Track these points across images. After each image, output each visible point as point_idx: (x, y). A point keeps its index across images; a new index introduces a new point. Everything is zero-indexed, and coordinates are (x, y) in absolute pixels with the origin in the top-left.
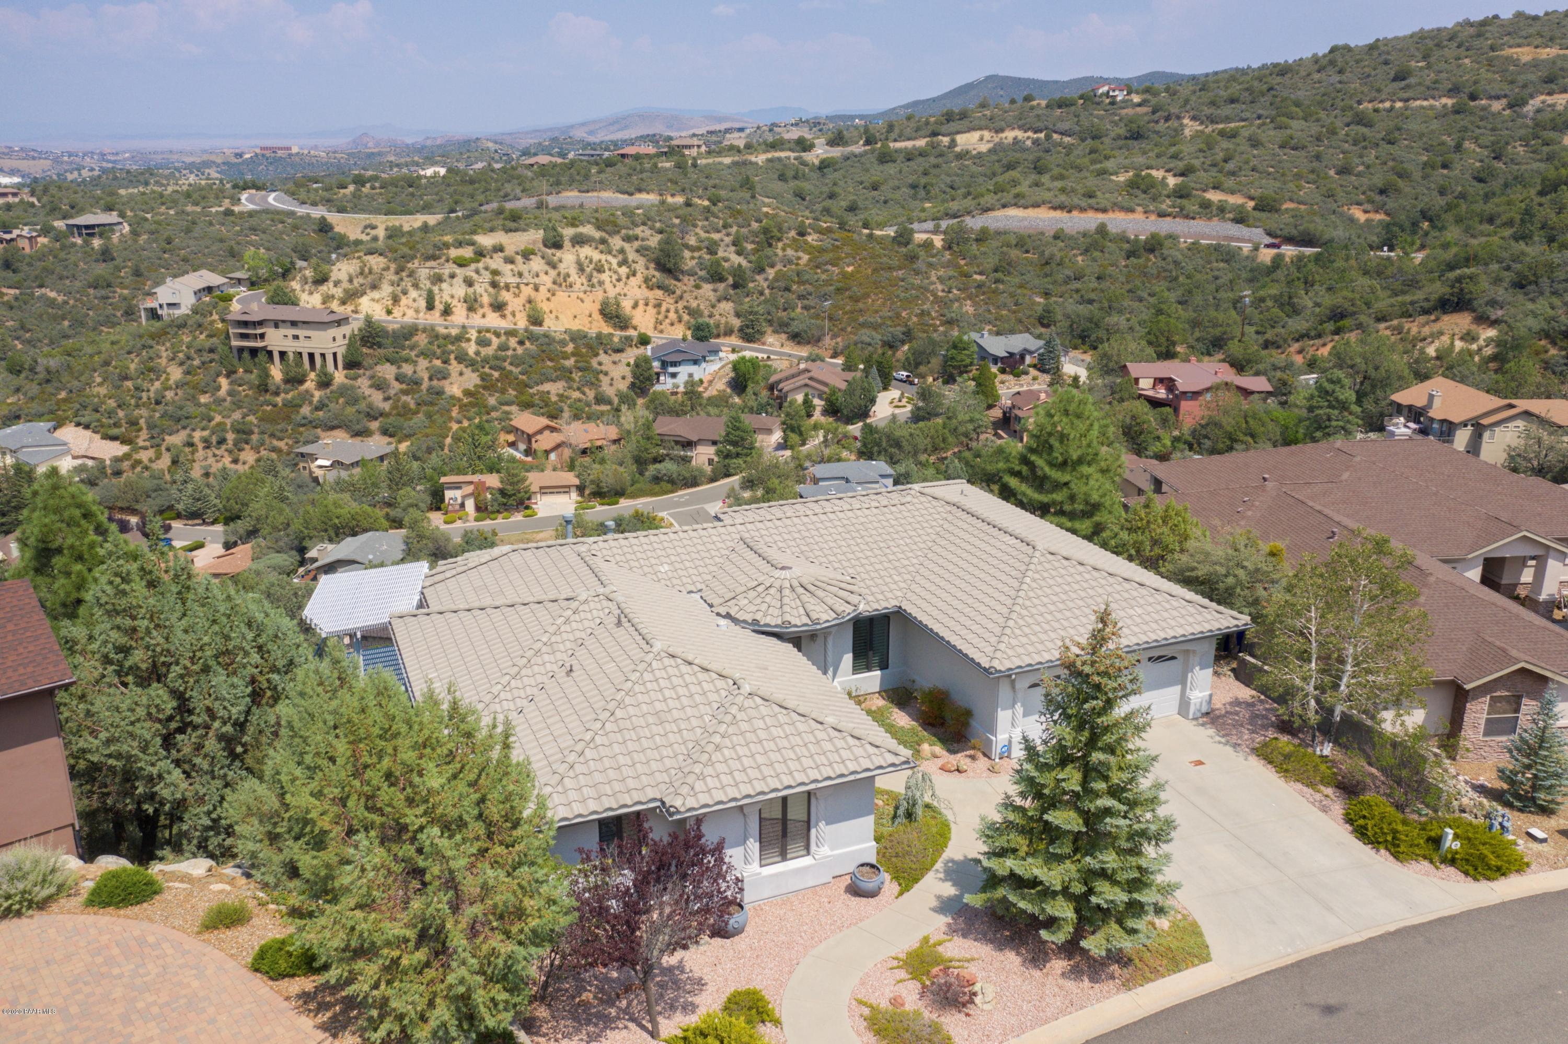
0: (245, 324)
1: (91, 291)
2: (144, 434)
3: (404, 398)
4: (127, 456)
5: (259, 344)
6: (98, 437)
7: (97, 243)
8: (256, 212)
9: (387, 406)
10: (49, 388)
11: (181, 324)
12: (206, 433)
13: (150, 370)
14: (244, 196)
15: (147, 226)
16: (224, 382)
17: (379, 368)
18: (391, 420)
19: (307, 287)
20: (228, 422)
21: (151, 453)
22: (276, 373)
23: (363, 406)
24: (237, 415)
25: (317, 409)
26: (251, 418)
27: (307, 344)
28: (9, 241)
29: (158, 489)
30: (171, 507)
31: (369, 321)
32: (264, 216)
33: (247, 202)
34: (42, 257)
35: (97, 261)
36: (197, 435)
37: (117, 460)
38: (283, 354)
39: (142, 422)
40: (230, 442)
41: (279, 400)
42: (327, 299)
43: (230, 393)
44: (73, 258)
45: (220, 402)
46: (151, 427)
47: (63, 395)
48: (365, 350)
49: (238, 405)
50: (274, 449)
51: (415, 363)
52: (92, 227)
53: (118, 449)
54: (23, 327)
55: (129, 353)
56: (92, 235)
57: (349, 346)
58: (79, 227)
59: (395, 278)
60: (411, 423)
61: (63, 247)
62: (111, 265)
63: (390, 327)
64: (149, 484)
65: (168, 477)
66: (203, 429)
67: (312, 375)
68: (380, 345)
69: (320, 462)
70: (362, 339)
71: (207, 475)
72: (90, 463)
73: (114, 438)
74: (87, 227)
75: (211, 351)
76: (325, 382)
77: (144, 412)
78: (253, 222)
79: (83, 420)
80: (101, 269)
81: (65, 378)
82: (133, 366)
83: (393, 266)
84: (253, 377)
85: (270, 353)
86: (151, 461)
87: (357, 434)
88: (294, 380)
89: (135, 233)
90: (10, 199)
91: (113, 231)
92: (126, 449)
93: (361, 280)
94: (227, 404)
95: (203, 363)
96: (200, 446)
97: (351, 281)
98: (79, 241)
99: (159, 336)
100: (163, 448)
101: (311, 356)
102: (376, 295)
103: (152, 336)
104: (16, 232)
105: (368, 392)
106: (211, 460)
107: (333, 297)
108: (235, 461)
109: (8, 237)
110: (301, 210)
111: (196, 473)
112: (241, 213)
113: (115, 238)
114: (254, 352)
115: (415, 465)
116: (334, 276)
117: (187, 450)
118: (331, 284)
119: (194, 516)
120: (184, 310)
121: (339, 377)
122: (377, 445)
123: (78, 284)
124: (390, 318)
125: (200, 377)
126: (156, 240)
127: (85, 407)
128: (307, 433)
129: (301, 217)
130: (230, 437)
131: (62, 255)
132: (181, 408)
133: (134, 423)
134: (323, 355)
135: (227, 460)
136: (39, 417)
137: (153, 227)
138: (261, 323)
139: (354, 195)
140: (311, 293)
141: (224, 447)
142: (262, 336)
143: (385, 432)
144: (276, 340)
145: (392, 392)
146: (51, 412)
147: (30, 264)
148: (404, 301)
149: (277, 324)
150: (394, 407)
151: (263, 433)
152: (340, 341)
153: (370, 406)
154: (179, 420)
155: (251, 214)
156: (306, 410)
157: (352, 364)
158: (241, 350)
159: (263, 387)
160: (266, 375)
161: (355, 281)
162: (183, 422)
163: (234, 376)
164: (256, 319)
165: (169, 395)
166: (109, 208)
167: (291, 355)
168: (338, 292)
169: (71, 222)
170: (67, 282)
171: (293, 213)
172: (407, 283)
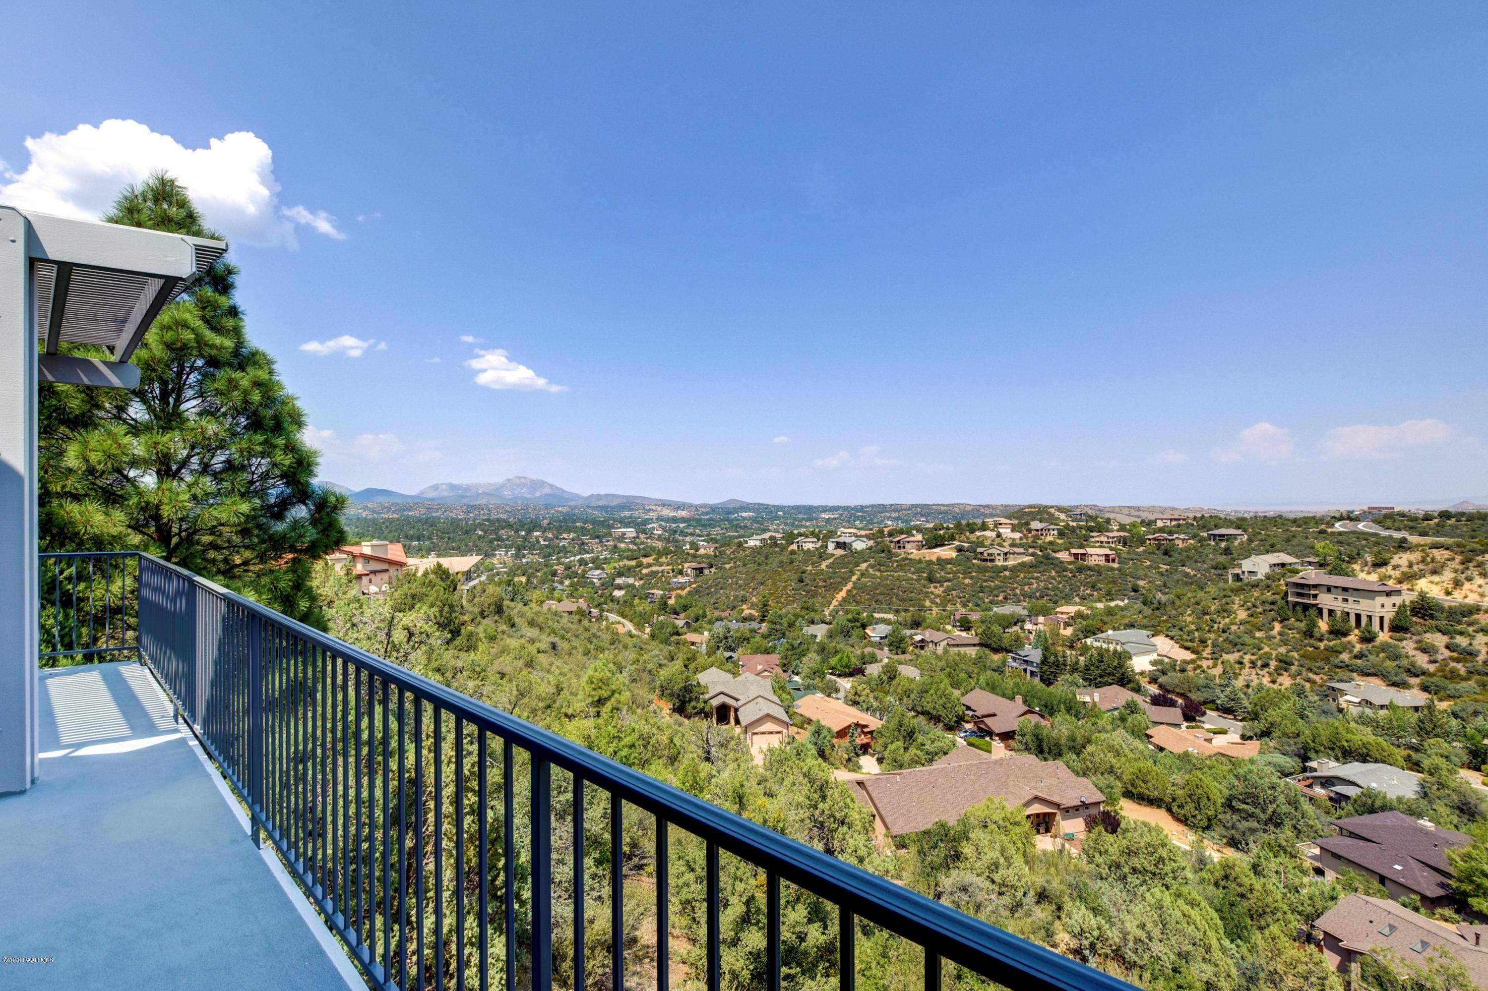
0: (1303, 586)
1: (1213, 571)
2: (1208, 650)
3: (1453, 664)
4: (1192, 661)
5: (1312, 601)
6: (1178, 645)
7: (1223, 544)
8: (1345, 532)
9: (1432, 668)
10: (1157, 613)
11: (1256, 585)
12: (1254, 658)
13: (1224, 611)
14: (1337, 525)
15: (1260, 537)
16: (1277, 627)
17: (1428, 635)
18: (1434, 679)
19: (1366, 568)
20: (1274, 653)
21: (1210, 663)
22: (1323, 625)
23: (1404, 662)
24: (1283, 650)
25: (1356, 657)
26: (1295, 654)
27: (1355, 606)
28: (1170, 540)
29: (1207, 686)
30: (1213, 702)
31: (1423, 596)
32: (1351, 535)
33: (1338, 527)
34: (1187, 549)
35: (1221, 554)
36: (1247, 658)
37: (1185, 662)
38: (1331, 612)
39: (1209, 642)
40: (1272, 668)
41: (1322, 645)
42: (1383, 578)
43: (1280, 634)
44: (1206, 552)
45: (1270, 638)
46: (1214, 646)
47: (1165, 618)
48: (1414, 619)
49: (1285, 643)
50: (1308, 680)
51: (1473, 637)
52: (1223, 536)
53: (1188, 656)
54: (1165, 585)
55: (1214, 599)
56: (1222, 540)
57: (1397, 613)
58: (1215, 535)
59: (1460, 567)
60: (1458, 686)
61: (1201, 546)
62: (1229, 557)
63: (1446, 605)
64: (1201, 682)
65: (1217, 681)
66: (1253, 654)
67: (1356, 632)
68: (1432, 617)
69: (1347, 697)
70: (1413, 610)
71: (1248, 686)
72: (1166, 660)
73: (1187, 648)
74: (1220, 536)
75: (1273, 603)
76: (1368, 638)
77: (1212, 636)
78: (1340, 538)
79: (1170, 634)
80: (1222, 559)
81: (1169, 608)
82: (1213, 608)
83: (1458, 558)
84: (1302, 625)
85: (1320, 611)
86: (1208, 667)
87: (1394, 684)
88: (1337, 632)
89: (1250, 540)
90: (1181, 522)
91: (1236, 539)
92: (1194, 656)
93: (1421, 566)
94: (1276, 641)
95: (1264, 611)
96: (1248, 665)
97: (1410, 566)
98: (1213, 543)
99: (1236, 591)
100: (1220, 662)
101: (1358, 617)
102: (1436, 578)
103: (1232, 590)
104: (1176, 536)
105: (1411, 653)
106: (1253, 677)
107: (1390, 577)
108: (1274, 682)
109: (1170, 538)
110: (1384, 533)
111: (1239, 683)
112: (1333, 533)
113: (1236, 543)
114: (1306, 607)
115: (1454, 722)
116: (1393, 562)
117: (1237, 666)
118: (1390, 568)
119: (1227, 711)
120: (1260, 576)
121: (1384, 637)
122: (1414, 697)
123: (1205, 566)
124: (1449, 598)
125: (1260, 620)
126: (1263, 545)
127: (1174, 626)
128: (1341, 673)
129: (1384, 537)
130: (1273, 664)
131: (1201, 550)
132: (1239, 637)
133: (1203, 641)
134: (1370, 617)
135: (1266, 681)
136: (1145, 627)
137: (1264, 537)
138: (1315, 586)
139: (1438, 525)
140: (1369, 573)
141: (1266, 670)
142: (1315, 596)
143: (1425, 688)
144: (1326, 600)
145: (1440, 657)
146: (1153, 626)
147: (1180, 554)
148: (1467, 585)
149: (1329, 589)
150: (1441, 670)
151: (1302, 666)
152: (1388, 607)
153: (1413, 664)
154: (1236, 645)
155: (1340, 533)
156: (1345, 657)
157: (1398, 628)
158: (1296, 604)
159: (1309, 633)
160: (1313, 625)
161: (1415, 568)
162: (1239, 647)
163: (1286, 622)
164: (1311, 583)
165: (1234, 628)
166: (1238, 528)
167: (1339, 614)
168: (1397, 574)
169: (1210, 532)
170: (1199, 565)
171: (1376, 535)
172: (1473, 572)
